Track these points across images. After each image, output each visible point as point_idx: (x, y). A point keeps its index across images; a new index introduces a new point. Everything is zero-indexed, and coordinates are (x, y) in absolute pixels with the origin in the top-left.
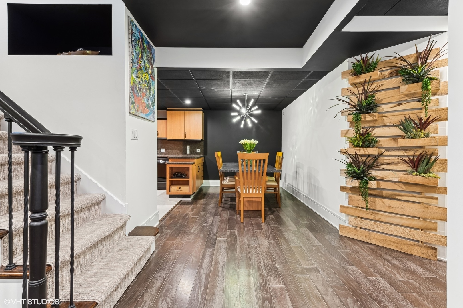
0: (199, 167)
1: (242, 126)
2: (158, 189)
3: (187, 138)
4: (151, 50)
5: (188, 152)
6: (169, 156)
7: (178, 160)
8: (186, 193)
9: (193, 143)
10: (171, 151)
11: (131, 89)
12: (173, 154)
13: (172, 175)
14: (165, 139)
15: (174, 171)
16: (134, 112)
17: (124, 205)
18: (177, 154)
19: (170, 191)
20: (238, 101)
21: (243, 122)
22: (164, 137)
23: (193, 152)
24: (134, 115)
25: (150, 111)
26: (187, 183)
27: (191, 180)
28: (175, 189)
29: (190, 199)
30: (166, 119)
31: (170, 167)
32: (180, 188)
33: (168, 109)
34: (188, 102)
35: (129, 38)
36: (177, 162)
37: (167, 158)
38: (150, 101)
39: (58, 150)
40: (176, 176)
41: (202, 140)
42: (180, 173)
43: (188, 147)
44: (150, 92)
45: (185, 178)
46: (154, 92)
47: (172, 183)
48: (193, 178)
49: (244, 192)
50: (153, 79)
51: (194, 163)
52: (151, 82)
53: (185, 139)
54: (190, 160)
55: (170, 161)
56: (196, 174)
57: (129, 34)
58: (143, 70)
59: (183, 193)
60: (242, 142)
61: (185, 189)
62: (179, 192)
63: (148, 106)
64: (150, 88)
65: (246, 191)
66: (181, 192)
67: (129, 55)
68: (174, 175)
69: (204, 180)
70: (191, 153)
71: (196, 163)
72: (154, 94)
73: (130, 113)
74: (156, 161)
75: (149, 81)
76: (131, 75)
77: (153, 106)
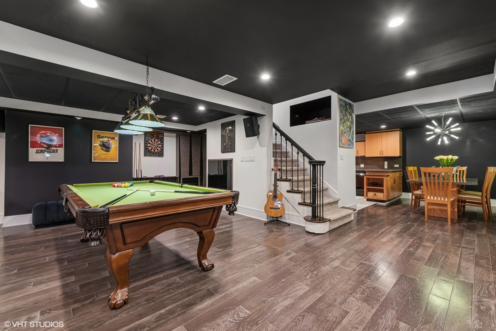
0: (394, 179)
1: (439, 143)
2: (357, 195)
3: (384, 156)
4: (351, 107)
5: (386, 167)
6: (366, 170)
7: (374, 173)
8: (380, 198)
9: (391, 160)
10: (370, 166)
11: (340, 134)
12: (371, 168)
13: (368, 184)
14: (364, 157)
15: (370, 182)
16: (342, 146)
17: (337, 192)
18: (375, 169)
19: (367, 196)
20: (433, 122)
21: (440, 140)
22: (363, 155)
23: (390, 167)
24: (342, 147)
25: (350, 143)
26: (382, 191)
27: (385, 188)
28: (371, 195)
29: (384, 204)
30: (365, 141)
31: (366, 178)
32: (375, 194)
33: (366, 133)
34: (383, 127)
35: (339, 109)
36: (373, 175)
37: (365, 171)
38: (350, 137)
39: (318, 165)
40: (372, 185)
41: (400, 157)
42: (376, 183)
43: (386, 163)
44: (350, 132)
45: (380, 186)
46: (353, 131)
47: (369, 190)
48: (387, 188)
49: (429, 198)
50: (352, 123)
51: (388, 176)
52: (351, 126)
53: (382, 156)
54: (385, 173)
55: (367, 174)
56: (391, 185)
57: (339, 107)
58: (346, 121)
59: (378, 198)
60: (437, 158)
61: (380, 196)
62: (374, 197)
63: (349, 140)
64: (350, 130)
65: (430, 198)
66: (376, 197)
67: (339, 117)
68: (370, 184)
69: (403, 193)
70: (389, 168)
71: (390, 176)
72: (353, 132)
73: (339, 146)
74: (355, 174)
75: (350, 125)
76: (340, 127)
77: (352, 140)
